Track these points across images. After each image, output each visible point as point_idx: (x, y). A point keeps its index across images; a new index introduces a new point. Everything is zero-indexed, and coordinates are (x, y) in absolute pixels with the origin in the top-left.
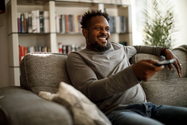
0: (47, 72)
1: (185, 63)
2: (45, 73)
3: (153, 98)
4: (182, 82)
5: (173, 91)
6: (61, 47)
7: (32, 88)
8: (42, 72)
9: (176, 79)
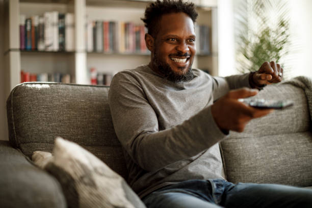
0: (50, 118)
1: (300, 108)
2: (45, 119)
3: (240, 168)
4: (293, 141)
5: (276, 157)
6: (94, 75)
7: (22, 145)
8: (41, 117)
9: (284, 136)
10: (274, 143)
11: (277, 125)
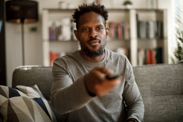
10: (163, 101)
11: (166, 90)
